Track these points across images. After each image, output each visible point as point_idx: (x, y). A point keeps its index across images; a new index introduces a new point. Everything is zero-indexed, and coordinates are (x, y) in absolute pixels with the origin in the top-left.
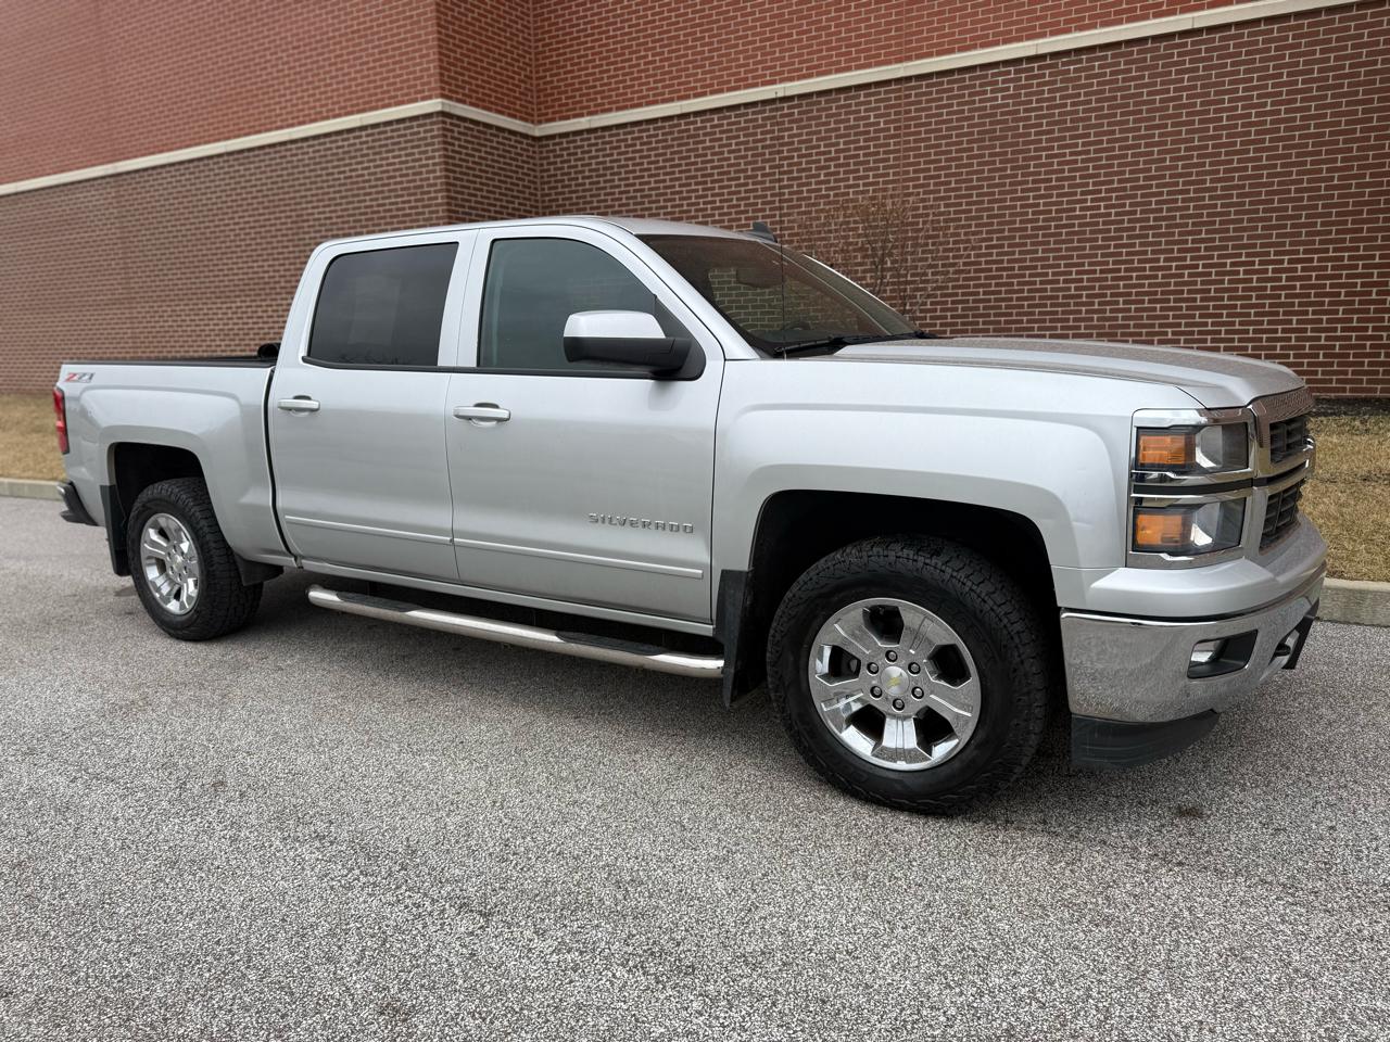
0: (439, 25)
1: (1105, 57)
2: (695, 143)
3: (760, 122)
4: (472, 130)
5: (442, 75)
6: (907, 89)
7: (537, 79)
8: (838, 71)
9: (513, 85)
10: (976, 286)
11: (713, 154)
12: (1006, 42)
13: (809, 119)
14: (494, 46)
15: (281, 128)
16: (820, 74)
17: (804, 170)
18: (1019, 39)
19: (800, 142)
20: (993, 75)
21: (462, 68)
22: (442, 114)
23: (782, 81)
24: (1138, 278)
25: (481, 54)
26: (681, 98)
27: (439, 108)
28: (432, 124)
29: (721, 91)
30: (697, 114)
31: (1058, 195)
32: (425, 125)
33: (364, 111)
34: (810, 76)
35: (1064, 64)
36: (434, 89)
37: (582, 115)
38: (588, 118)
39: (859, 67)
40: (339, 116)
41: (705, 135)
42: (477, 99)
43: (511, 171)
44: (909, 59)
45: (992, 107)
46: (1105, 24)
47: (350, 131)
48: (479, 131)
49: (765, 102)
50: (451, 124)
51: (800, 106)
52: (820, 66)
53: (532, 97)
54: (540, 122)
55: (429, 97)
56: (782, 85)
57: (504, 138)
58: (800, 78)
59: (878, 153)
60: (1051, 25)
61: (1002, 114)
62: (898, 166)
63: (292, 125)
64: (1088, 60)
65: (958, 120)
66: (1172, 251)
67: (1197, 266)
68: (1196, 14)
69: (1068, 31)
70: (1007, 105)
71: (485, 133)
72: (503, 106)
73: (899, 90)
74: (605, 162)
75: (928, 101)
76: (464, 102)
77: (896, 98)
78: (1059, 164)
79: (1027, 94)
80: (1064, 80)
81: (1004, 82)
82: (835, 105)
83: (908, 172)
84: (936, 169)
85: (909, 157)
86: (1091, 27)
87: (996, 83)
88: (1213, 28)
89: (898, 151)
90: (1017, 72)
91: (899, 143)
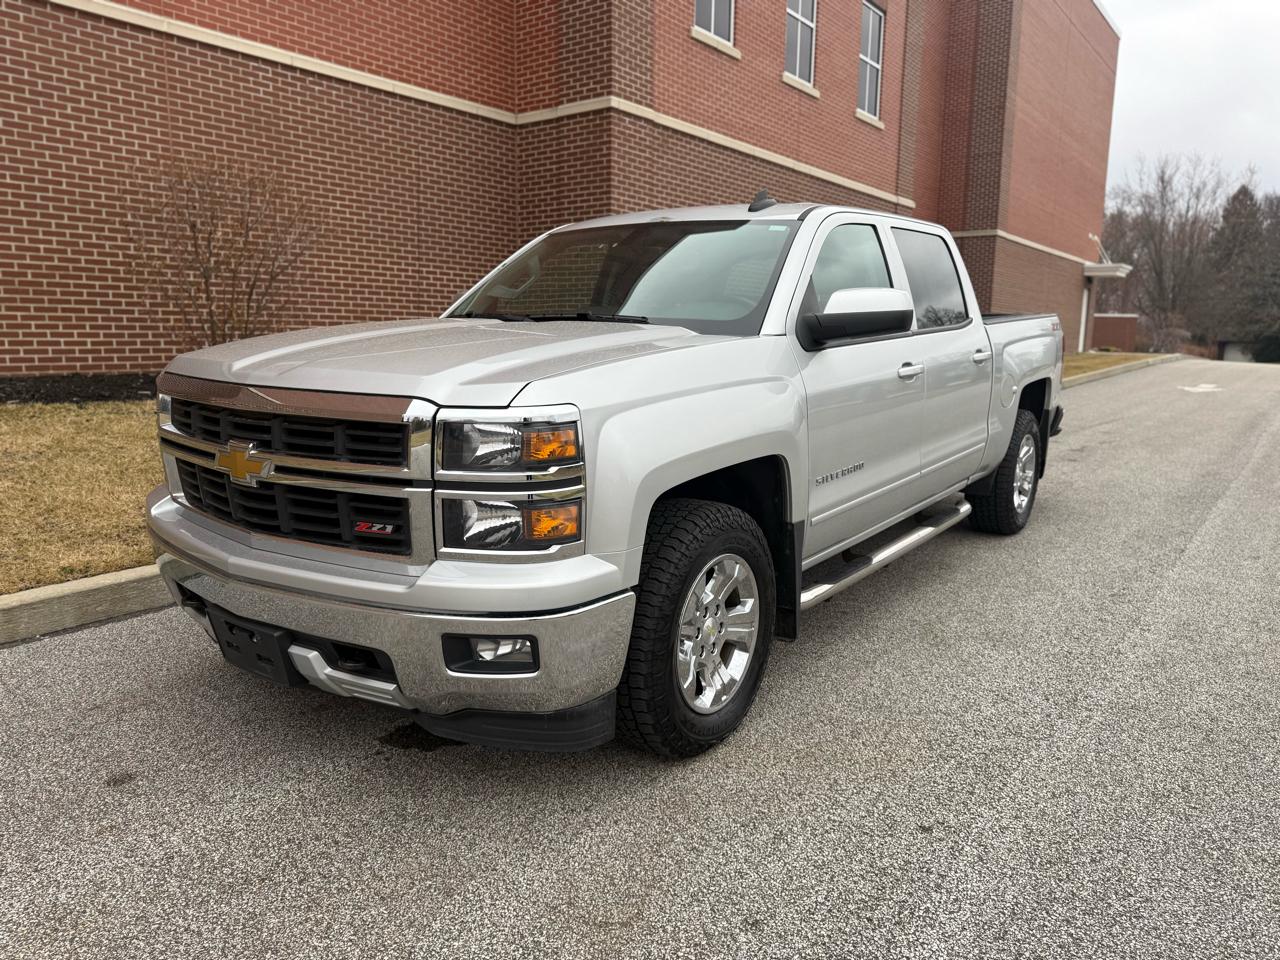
6: (168, 46)
12: (264, 41)
18: (274, 44)
19: (30, 56)
20: (254, 68)
31: (316, 195)
35: (311, 82)
44: (168, 15)
46: (338, 62)
59: (141, 105)
61: (266, 108)
62: (165, 126)
64: (329, 87)
66: (378, 255)
69: (311, 55)
70: (268, 101)
75: (192, 68)
77: (157, 52)
79: (284, 97)
80: (311, 96)
81: (264, 78)
82: (78, 29)
83: (178, 136)
84: (207, 141)
85: (177, 120)
86: (328, 59)
87: (257, 76)
88: (403, 97)
89: (164, 110)
90: (274, 73)
91: (164, 102)
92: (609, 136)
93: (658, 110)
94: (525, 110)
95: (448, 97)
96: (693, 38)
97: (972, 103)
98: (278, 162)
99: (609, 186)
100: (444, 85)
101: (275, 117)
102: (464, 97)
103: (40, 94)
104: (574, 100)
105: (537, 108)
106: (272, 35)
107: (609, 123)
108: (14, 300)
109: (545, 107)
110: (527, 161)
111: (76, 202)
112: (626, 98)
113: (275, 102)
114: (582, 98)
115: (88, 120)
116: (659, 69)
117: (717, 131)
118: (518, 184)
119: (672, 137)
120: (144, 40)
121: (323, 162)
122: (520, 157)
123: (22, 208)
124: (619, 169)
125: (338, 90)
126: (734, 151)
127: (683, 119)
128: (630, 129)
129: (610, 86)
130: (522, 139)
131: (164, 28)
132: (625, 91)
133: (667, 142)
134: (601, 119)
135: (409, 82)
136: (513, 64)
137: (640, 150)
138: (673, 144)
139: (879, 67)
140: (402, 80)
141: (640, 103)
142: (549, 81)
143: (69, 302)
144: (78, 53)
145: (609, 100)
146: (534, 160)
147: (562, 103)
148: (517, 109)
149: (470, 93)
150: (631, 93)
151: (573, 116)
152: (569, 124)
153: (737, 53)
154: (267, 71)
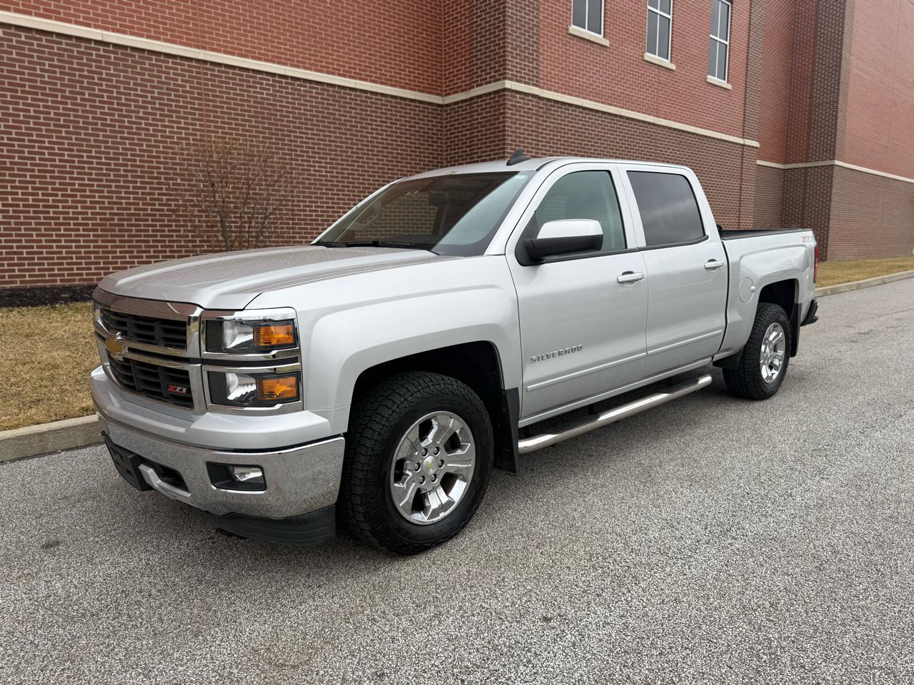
3: (75, 54)
6: (204, 68)
8: (149, 37)
12: (266, 60)
18: (273, 62)
19: (117, 81)
20: (260, 78)
23: (96, 27)
39: (166, 40)
44: (204, 48)
46: (317, 70)
58: (113, 30)
61: (268, 104)
64: (310, 87)
69: (298, 67)
70: (269, 99)
73: (199, 68)
75: (219, 82)
77: (197, 72)
79: (280, 97)
80: (298, 95)
81: (267, 84)
82: (147, 62)
83: (210, 126)
84: (229, 128)
85: (209, 116)
86: (310, 69)
87: (262, 84)
88: (362, 91)
89: (201, 110)
90: (273, 81)
91: (201, 105)
92: (504, 109)
93: (543, 88)
94: (449, 94)
95: (395, 89)
96: (570, 34)
97: (813, 64)
98: (276, 139)
99: (504, 144)
100: (391, 81)
101: (274, 110)
102: (405, 88)
103: (124, 105)
104: (481, 85)
105: (457, 92)
106: (272, 56)
107: (504, 100)
108: (107, 236)
109: (462, 91)
110: (450, 130)
111: (145, 172)
112: (517, 81)
113: (274, 100)
114: (486, 83)
115: (153, 119)
116: (543, 58)
117: (590, 99)
118: (444, 146)
119: (554, 106)
120: (189, 66)
121: (307, 138)
122: (446, 127)
123: (112, 177)
124: (511, 132)
125: (317, 89)
126: (604, 113)
127: (562, 93)
128: (520, 103)
129: (505, 74)
130: (447, 114)
131: (201, 57)
132: (516, 76)
133: (550, 110)
134: (499, 97)
135: (366, 80)
136: (441, 63)
137: (528, 117)
138: (554, 111)
139: (727, 43)
140: (361, 79)
141: (528, 84)
142: (465, 73)
143: (140, 236)
144: (147, 77)
145: (505, 83)
146: (455, 129)
147: (473, 87)
148: (444, 93)
149: (410, 84)
150: (521, 77)
151: (481, 96)
152: (477, 102)
153: (606, 43)
154: (269, 80)
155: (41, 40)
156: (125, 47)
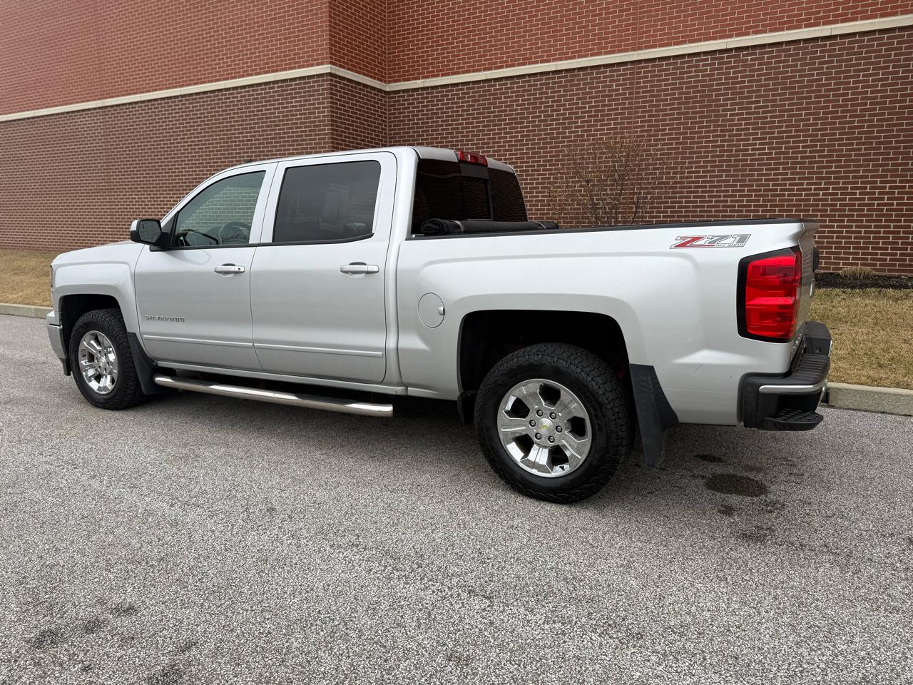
0: (330, 16)
1: (772, 52)
2: (494, 99)
3: (539, 86)
4: (348, 85)
5: (331, 49)
6: (639, 68)
7: (389, 54)
8: (592, 55)
9: (374, 57)
10: (680, 197)
11: (506, 106)
12: (706, 40)
13: (571, 86)
14: (363, 31)
15: (219, 80)
16: (580, 57)
17: (567, 119)
18: (714, 38)
19: (565, 100)
20: (697, 61)
21: (343, 45)
22: (331, 74)
23: (554, 60)
24: (789, 195)
25: (355, 36)
26: (485, 69)
27: (329, 71)
28: (323, 81)
29: (513, 66)
30: (496, 80)
31: (737, 140)
32: (319, 81)
33: (277, 71)
34: (573, 58)
35: (744, 55)
36: (326, 58)
37: (418, 78)
38: (423, 80)
39: (606, 53)
40: (260, 74)
41: (501, 94)
42: (352, 65)
43: (371, 113)
44: (640, 48)
45: (695, 82)
46: (772, 30)
47: (266, 84)
48: (352, 87)
49: (542, 74)
50: (336, 81)
51: (566, 77)
52: (581, 51)
53: (385, 65)
54: (390, 82)
55: (322, 64)
56: (555, 63)
57: (367, 92)
58: (566, 59)
59: (617, 109)
60: (736, 30)
61: (702, 86)
62: (630, 118)
63: (227, 79)
64: (760, 53)
65: (672, 89)
66: (812, 178)
67: (828, 189)
68: (833, 26)
69: (748, 34)
70: (705, 81)
71: (356, 88)
72: (367, 71)
73: (633, 69)
74: (433, 109)
75: (652, 76)
76: (344, 67)
77: (631, 74)
78: (739, 120)
80: (743, 66)
81: (704, 65)
82: (589, 77)
83: (637, 122)
85: (638, 112)
86: (762, 32)
87: (698, 66)
90: (712, 59)
91: (631, 103)
101: (709, 91)
106: (714, 33)
111: (576, 173)
113: (710, 80)
120: (624, 70)
123: (552, 180)
131: (635, 58)
135: (854, 19)
154: (707, 60)
155: (518, 83)
156: (573, 70)
